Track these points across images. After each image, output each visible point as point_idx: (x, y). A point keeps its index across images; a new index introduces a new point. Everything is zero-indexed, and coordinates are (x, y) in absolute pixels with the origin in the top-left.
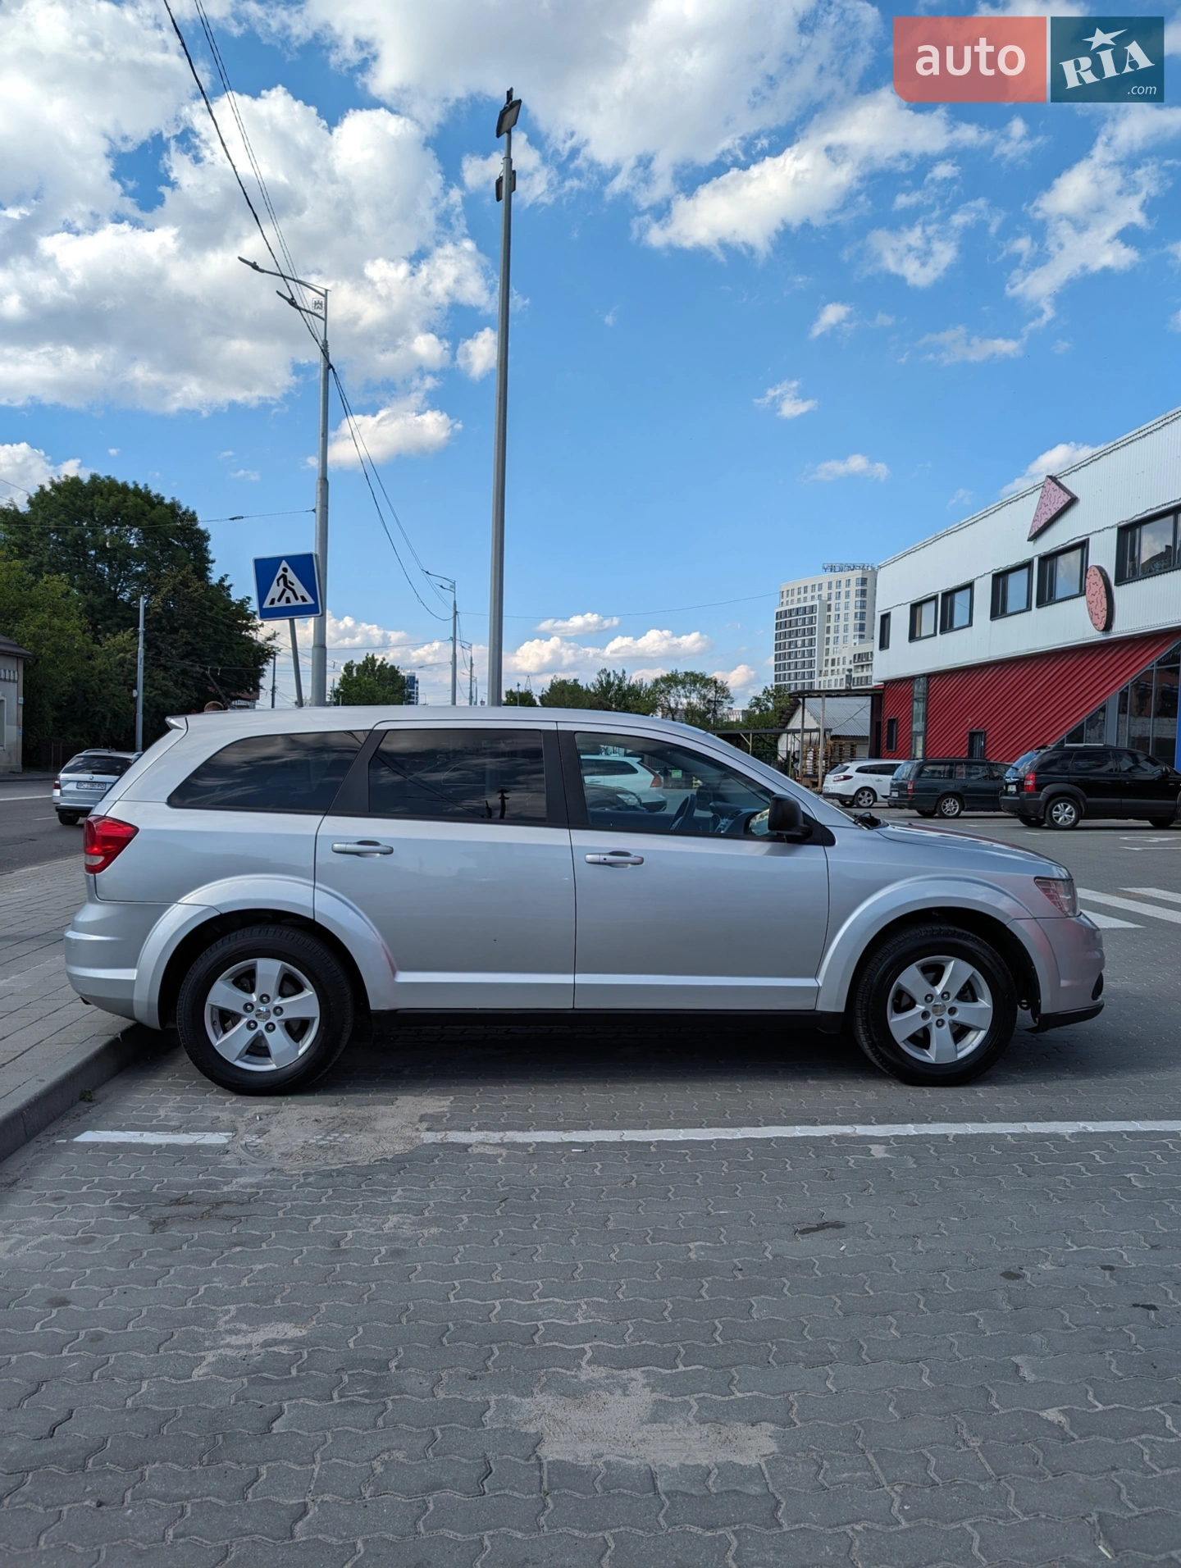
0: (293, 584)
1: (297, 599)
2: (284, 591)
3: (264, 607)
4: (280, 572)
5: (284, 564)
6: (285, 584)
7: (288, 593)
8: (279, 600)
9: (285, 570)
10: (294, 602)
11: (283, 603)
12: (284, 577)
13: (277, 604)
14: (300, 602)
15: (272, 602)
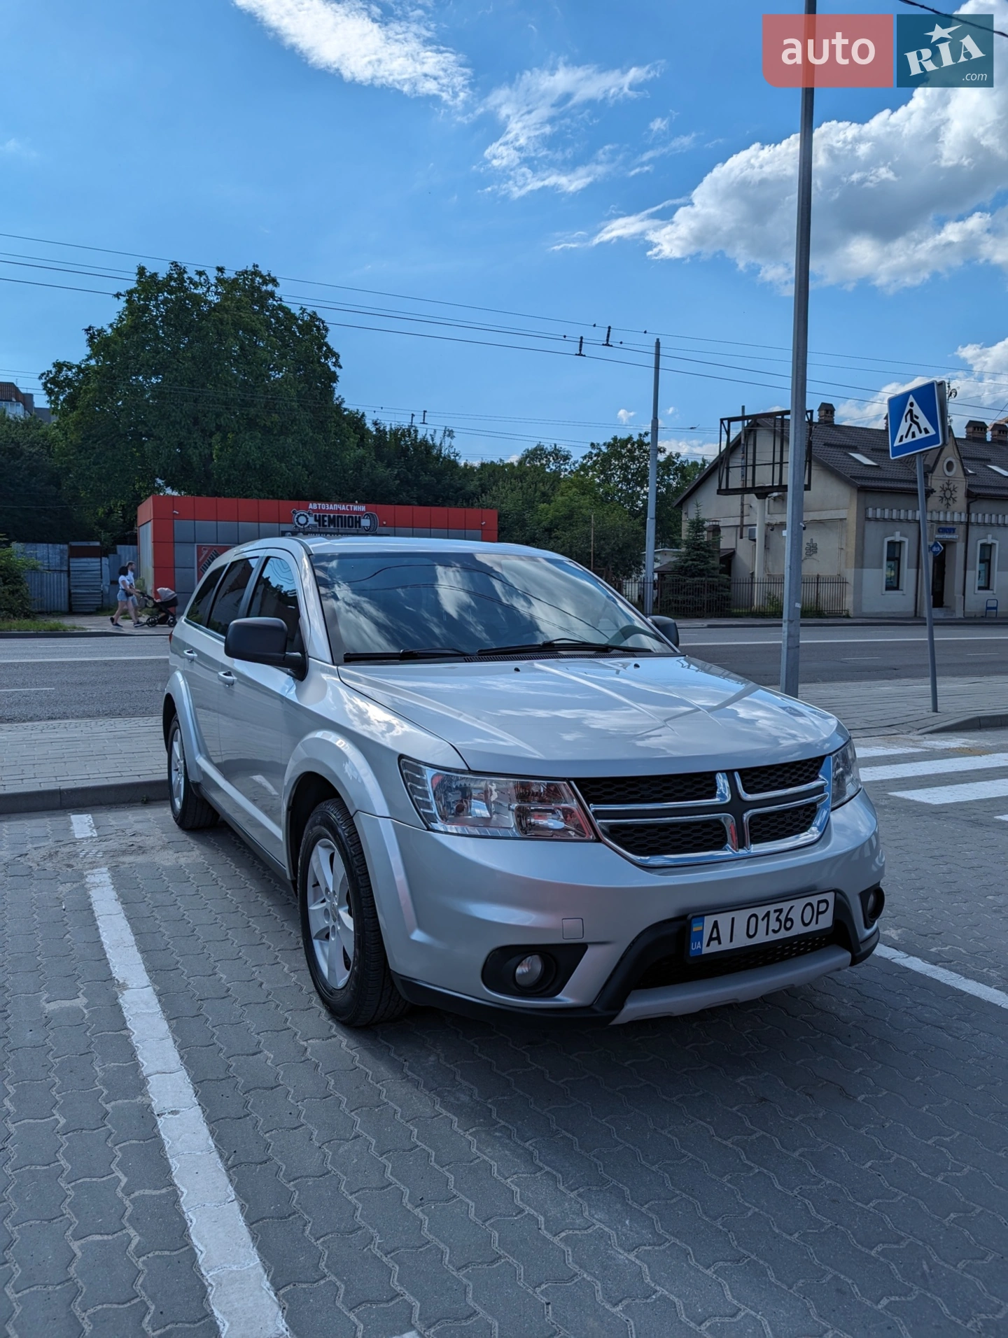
0: (917, 417)
1: (921, 432)
2: (911, 425)
3: (895, 445)
4: (908, 407)
5: (911, 399)
6: (912, 420)
7: (914, 428)
8: (906, 437)
9: (912, 405)
10: (919, 436)
11: (910, 439)
12: (911, 411)
13: (905, 441)
14: (924, 435)
15: (901, 440)
